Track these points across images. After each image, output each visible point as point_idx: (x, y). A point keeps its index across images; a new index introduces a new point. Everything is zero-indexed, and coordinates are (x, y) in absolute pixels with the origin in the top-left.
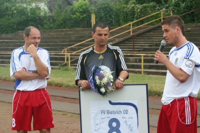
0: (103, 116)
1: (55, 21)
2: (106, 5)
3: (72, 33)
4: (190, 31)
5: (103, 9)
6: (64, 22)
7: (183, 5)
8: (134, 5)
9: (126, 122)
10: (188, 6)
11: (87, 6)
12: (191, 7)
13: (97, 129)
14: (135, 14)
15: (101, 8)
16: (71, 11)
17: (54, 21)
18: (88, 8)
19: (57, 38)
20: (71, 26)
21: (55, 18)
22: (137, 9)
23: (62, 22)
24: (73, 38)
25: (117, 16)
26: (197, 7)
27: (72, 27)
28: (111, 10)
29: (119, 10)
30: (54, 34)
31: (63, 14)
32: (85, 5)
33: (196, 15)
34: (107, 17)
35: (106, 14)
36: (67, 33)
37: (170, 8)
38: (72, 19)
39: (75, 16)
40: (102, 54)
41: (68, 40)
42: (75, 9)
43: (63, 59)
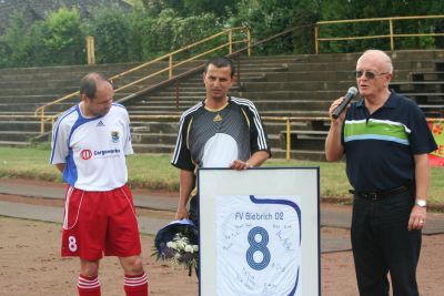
0: (239, 222)
1: (11, 52)
2: (115, 19)
3: (48, 74)
4: (287, 70)
5: (109, 26)
6: (29, 54)
7: (269, 18)
8: (170, 19)
9: (279, 234)
10: (279, 21)
11: (77, 22)
12: (286, 21)
13: (227, 246)
14: (172, 37)
15: (104, 26)
16: (43, 31)
17: (9, 51)
18: (77, 25)
19: (19, 86)
20: (44, 61)
21: (11, 46)
22: (177, 27)
23: (26, 53)
24: (51, 86)
25: (137, 40)
26: (297, 21)
27: (46, 63)
28: (125, 29)
29: (140, 29)
30: (13, 77)
31: (27, 36)
32: (72, 19)
33: (296, 38)
34: (116, 43)
35: (114, 37)
36: (39, 75)
37: (244, 25)
38: (45, 47)
39: (51, 41)
40: (220, 113)
41: (41, 89)
42: (51, 28)
43: (37, 128)
